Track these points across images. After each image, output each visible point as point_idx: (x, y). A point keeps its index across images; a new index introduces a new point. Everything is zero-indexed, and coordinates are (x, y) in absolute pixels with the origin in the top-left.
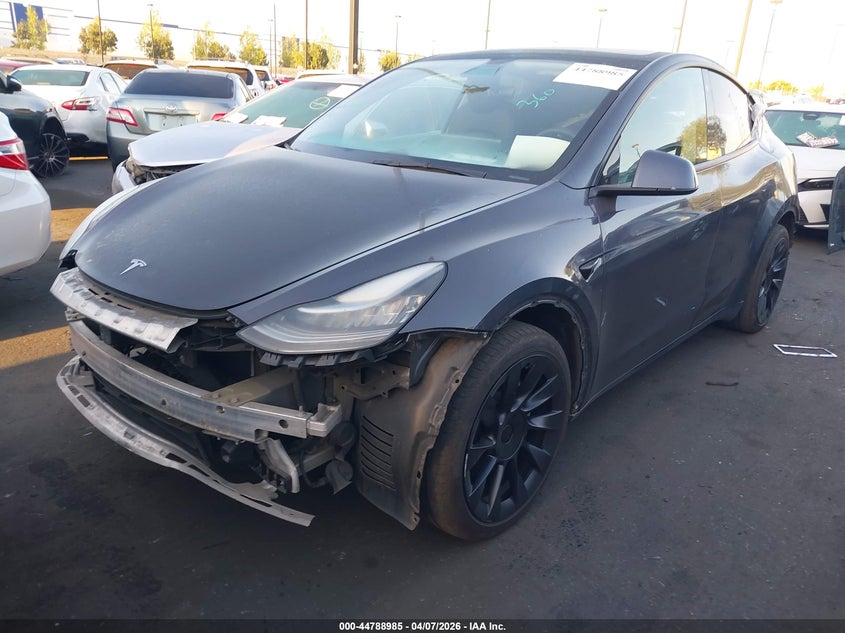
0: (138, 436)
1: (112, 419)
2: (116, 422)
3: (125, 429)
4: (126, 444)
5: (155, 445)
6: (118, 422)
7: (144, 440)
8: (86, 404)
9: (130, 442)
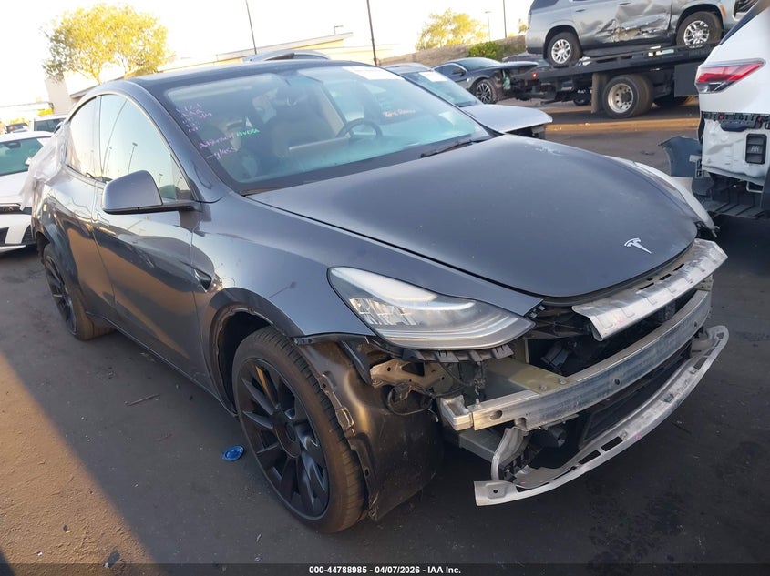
0: (670, 391)
1: (645, 414)
2: (650, 410)
3: (660, 401)
4: (678, 402)
5: (683, 378)
6: (651, 409)
7: (675, 387)
8: (618, 440)
9: (677, 398)
